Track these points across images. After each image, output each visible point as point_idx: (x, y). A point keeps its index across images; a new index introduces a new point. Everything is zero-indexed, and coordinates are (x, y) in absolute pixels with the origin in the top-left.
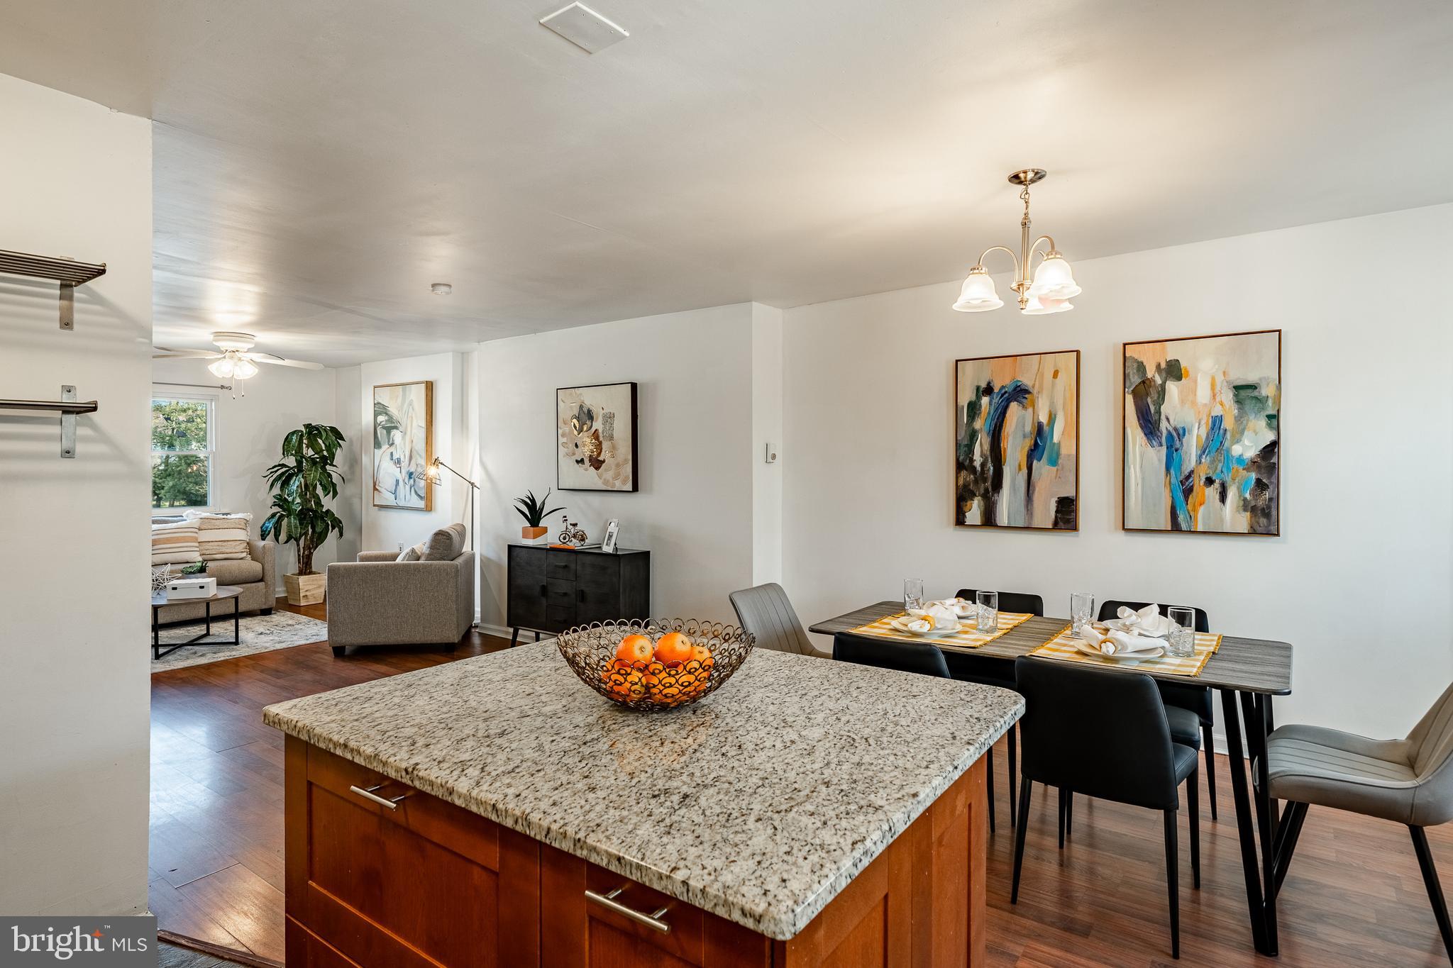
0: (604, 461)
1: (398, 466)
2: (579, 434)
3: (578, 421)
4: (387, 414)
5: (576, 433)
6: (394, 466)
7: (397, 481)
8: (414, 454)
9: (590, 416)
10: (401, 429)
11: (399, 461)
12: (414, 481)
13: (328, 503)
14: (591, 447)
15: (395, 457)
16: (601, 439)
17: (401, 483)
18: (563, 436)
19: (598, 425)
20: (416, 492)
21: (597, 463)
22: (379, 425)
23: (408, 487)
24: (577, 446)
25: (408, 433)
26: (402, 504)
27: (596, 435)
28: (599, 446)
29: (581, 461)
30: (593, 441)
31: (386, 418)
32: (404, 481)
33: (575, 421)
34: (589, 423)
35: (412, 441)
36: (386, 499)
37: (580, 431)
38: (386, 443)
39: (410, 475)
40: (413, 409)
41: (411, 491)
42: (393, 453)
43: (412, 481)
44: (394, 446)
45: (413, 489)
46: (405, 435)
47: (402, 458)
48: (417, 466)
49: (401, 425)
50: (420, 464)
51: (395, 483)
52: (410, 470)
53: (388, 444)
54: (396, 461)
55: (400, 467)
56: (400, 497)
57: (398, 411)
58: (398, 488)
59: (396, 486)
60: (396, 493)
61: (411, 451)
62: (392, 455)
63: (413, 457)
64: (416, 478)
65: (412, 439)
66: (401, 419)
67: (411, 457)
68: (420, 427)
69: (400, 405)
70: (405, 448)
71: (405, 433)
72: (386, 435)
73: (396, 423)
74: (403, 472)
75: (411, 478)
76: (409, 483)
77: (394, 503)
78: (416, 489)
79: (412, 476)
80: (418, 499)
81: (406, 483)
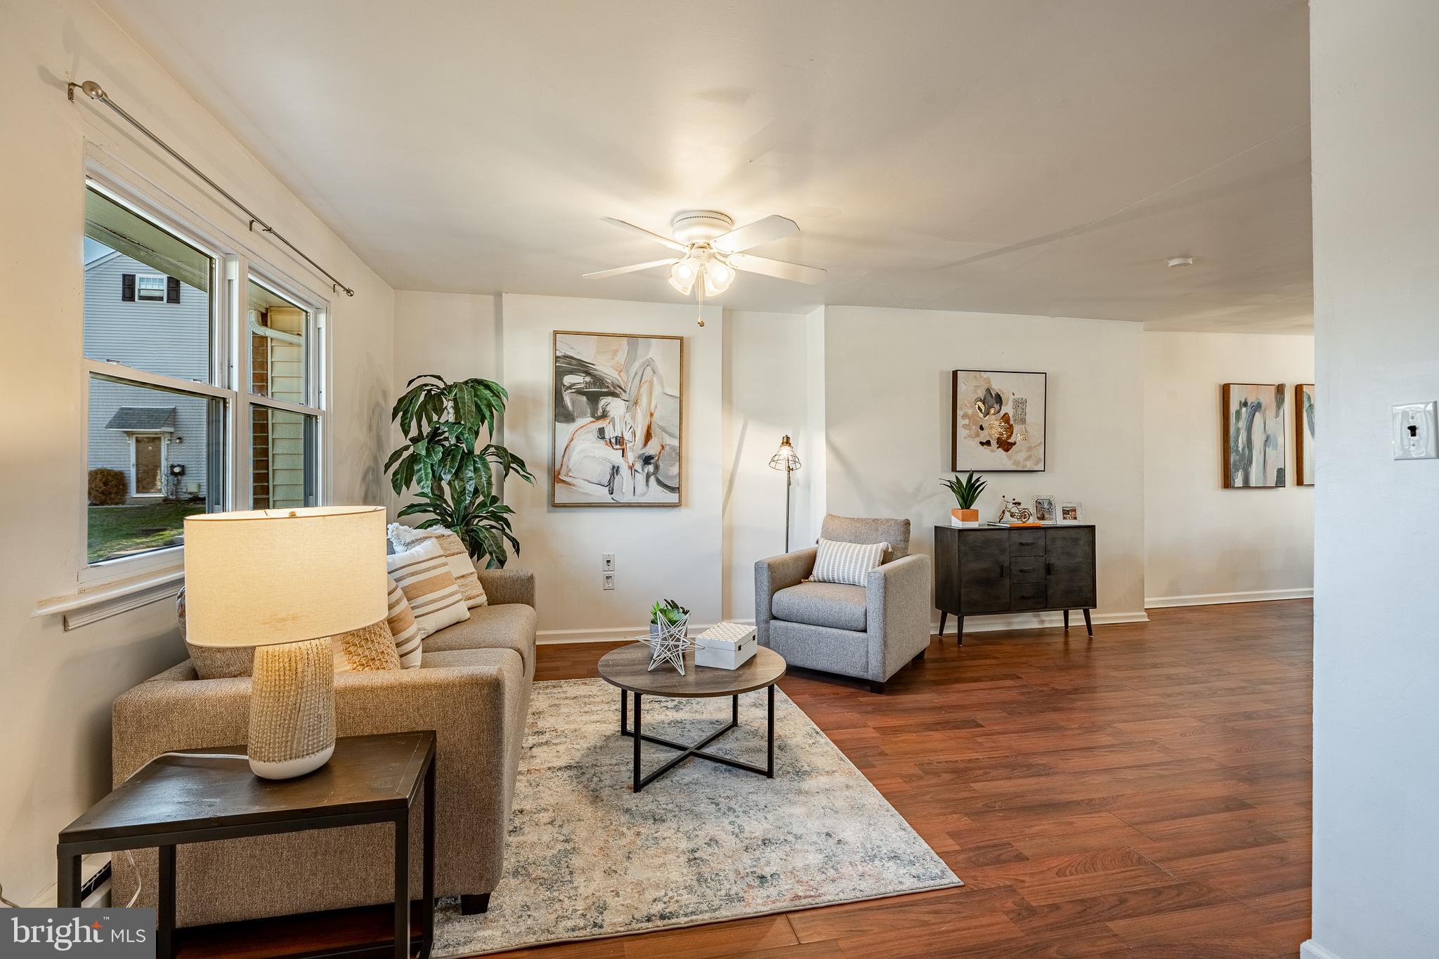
0: (1015, 444)
1: (618, 447)
2: (985, 417)
3: (984, 403)
4: (588, 373)
5: (981, 415)
6: (609, 448)
7: (615, 470)
8: (654, 430)
9: (999, 399)
10: (624, 396)
11: (620, 441)
12: (657, 467)
14: (1000, 430)
15: (610, 433)
16: (1012, 422)
17: (625, 471)
18: (965, 416)
19: (1007, 409)
20: (659, 482)
21: (1006, 445)
22: (570, 388)
23: (641, 478)
24: (982, 428)
25: (644, 401)
26: (628, 498)
27: (1006, 418)
28: (1010, 429)
29: (988, 443)
30: (1003, 424)
31: (588, 379)
32: (631, 468)
33: (980, 404)
34: (997, 407)
35: (652, 415)
36: (587, 494)
37: (987, 414)
38: (589, 415)
39: (647, 460)
40: (654, 373)
41: (647, 481)
42: (606, 430)
43: (651, 468)
44: (608, 421)
45: (652, 479)
46: (636, 407)
47: (627, 436)
48: (663, 447)
49: (625, 391)
50: (669, 445)
51: (609, 470)
52: (646, 454)
53: (593, 416)
54: (613, 441)
55: (623, 450)
56: (623, 490)
57: (617, 372)
58: (617, 478)
59: (613, 474)
60: (611, 484)
61: (649, 427)
62: (601, 432)
63: (653, 435)
64: (661, 464)
65: (652, 411)
66: (626, 383)
67: (648, 436)
68: (671, 396)
69: (623, 364)
70: (634, 423)
71: (636, 403)
72: (587, 403)
73: (612, 388)
74: (631, 456)
75: (650, 464)
76: (643, 470)
77: (608, 499)
78: (660, 478)
79: (652, 461)
80: (665, 491)
81: (636, 471)
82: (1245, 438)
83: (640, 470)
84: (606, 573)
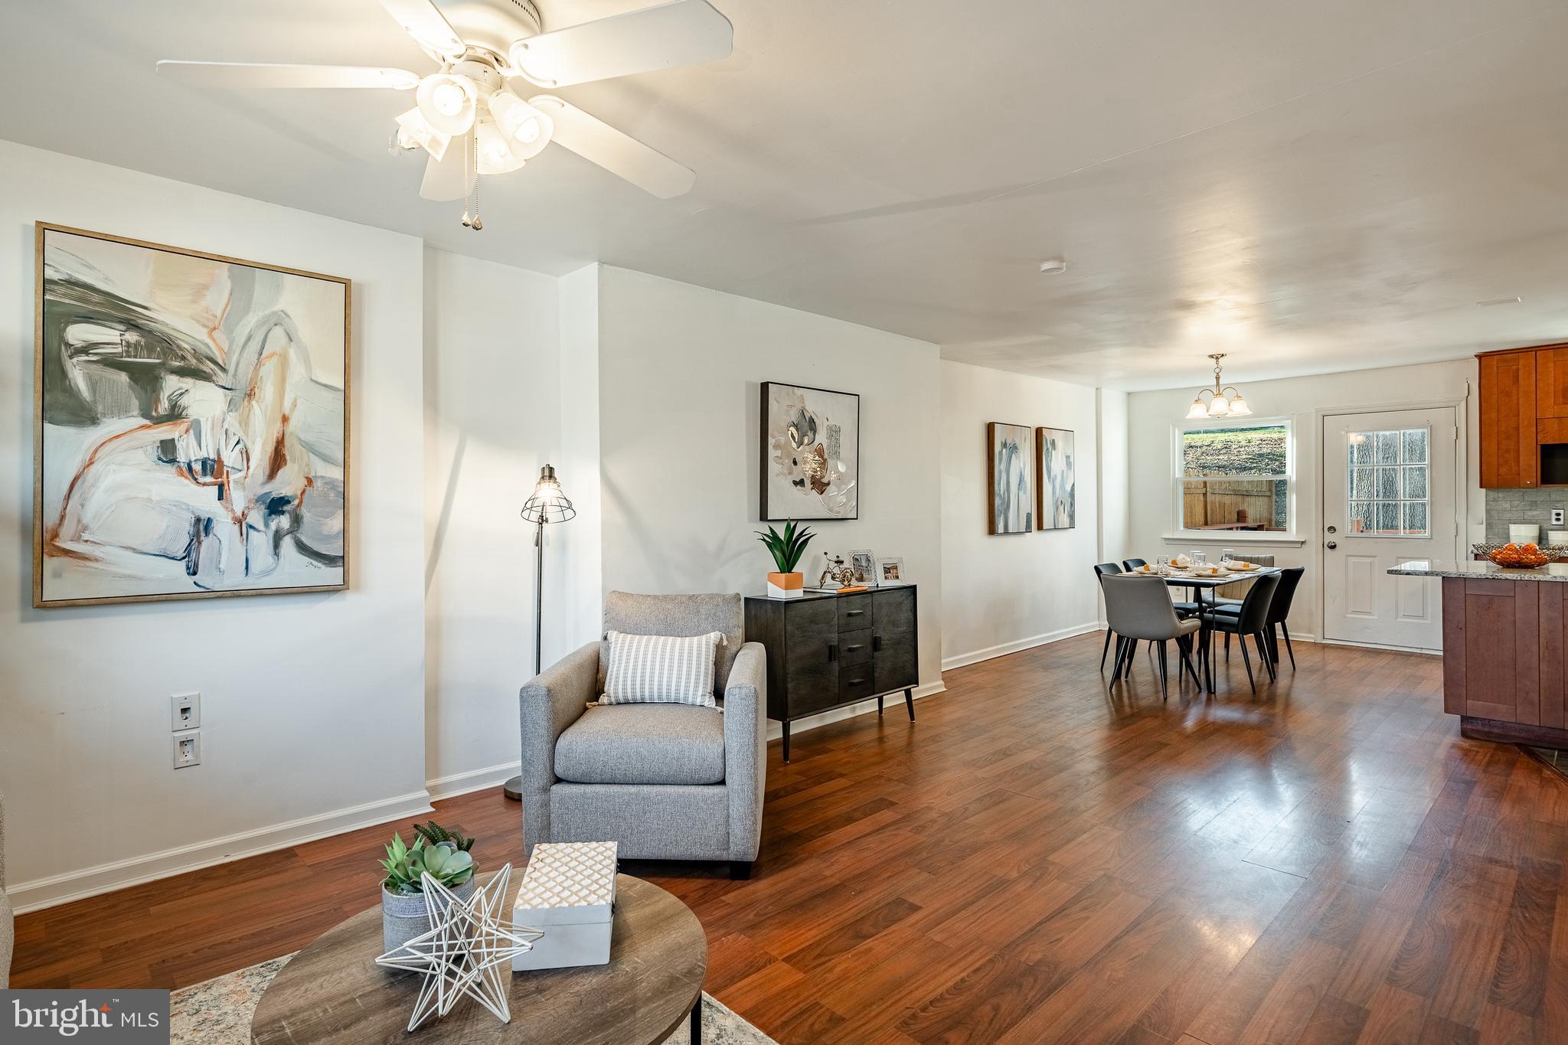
0: (828, 484)
1: (209, 479)
2: (798, 448)
3: (797, 430)
4: (132, 325)
5: (794, 445)
7: (203, 526)
9: (812, 425)
10: (224, 380)
11: (212, 467)
12: (297, 519)
14: (814, 466)
15: (188, 450)
16: (826, 456)
17: (224, 527)
18: (776, 447)
19: (821, 438)
20: (302, 548)
21: (820, 485)
22: (84, 351)
23: (261, 541)
24: (795, 463)
25: (268, 391)
26: (234, 579)
27: (820, 452)
28: (823, 463)
29: (801, 483)
30: (817, 458)
31: (132, 337)
32: (239, 522)
33: (792, 429)
34: (810, 434)
35: (285, 419)
36: (131, 577)
37: (800, 444)
38: (136, 413)
39: (276, 506)
40: (291, 341)
41: (276, 546)
42: (179, 445)
43: (284, 521)
44: (183, 427)
45: (287, 543)
46: (249, 402)
47: (231, 458)
48: (310, 481)
49: (223, 369)
50: (322, 477)
51: (187, 527)
52: (274, 495)
53: (145, 415)
54: (197, 467)
55: (221, 487)
56: (222, 566)
57: (205, 331)
58: (206, 542)
59: (197, 534)
60: (193, 555)
61: (280, 444)
62: (167, 451)
63: (288, 458)
64: (306, 514)
65: (287, 413)
66: (228, 354)
67: (278, 460)
68: (325, 386)
69: (219, 315)
70: (246, 433)
71: (250, 395)
72: (130, 387)
73: (194, 361)
74: (239, 499)
75: (283, 513)
76: (267, 525)
77: (187, 584)
78: (304, 539)
79: (286, 508)
80: (315, 563)
81: (251, 527)
82: (1005, 482)
83: (260, 526)
84: (177, 734)
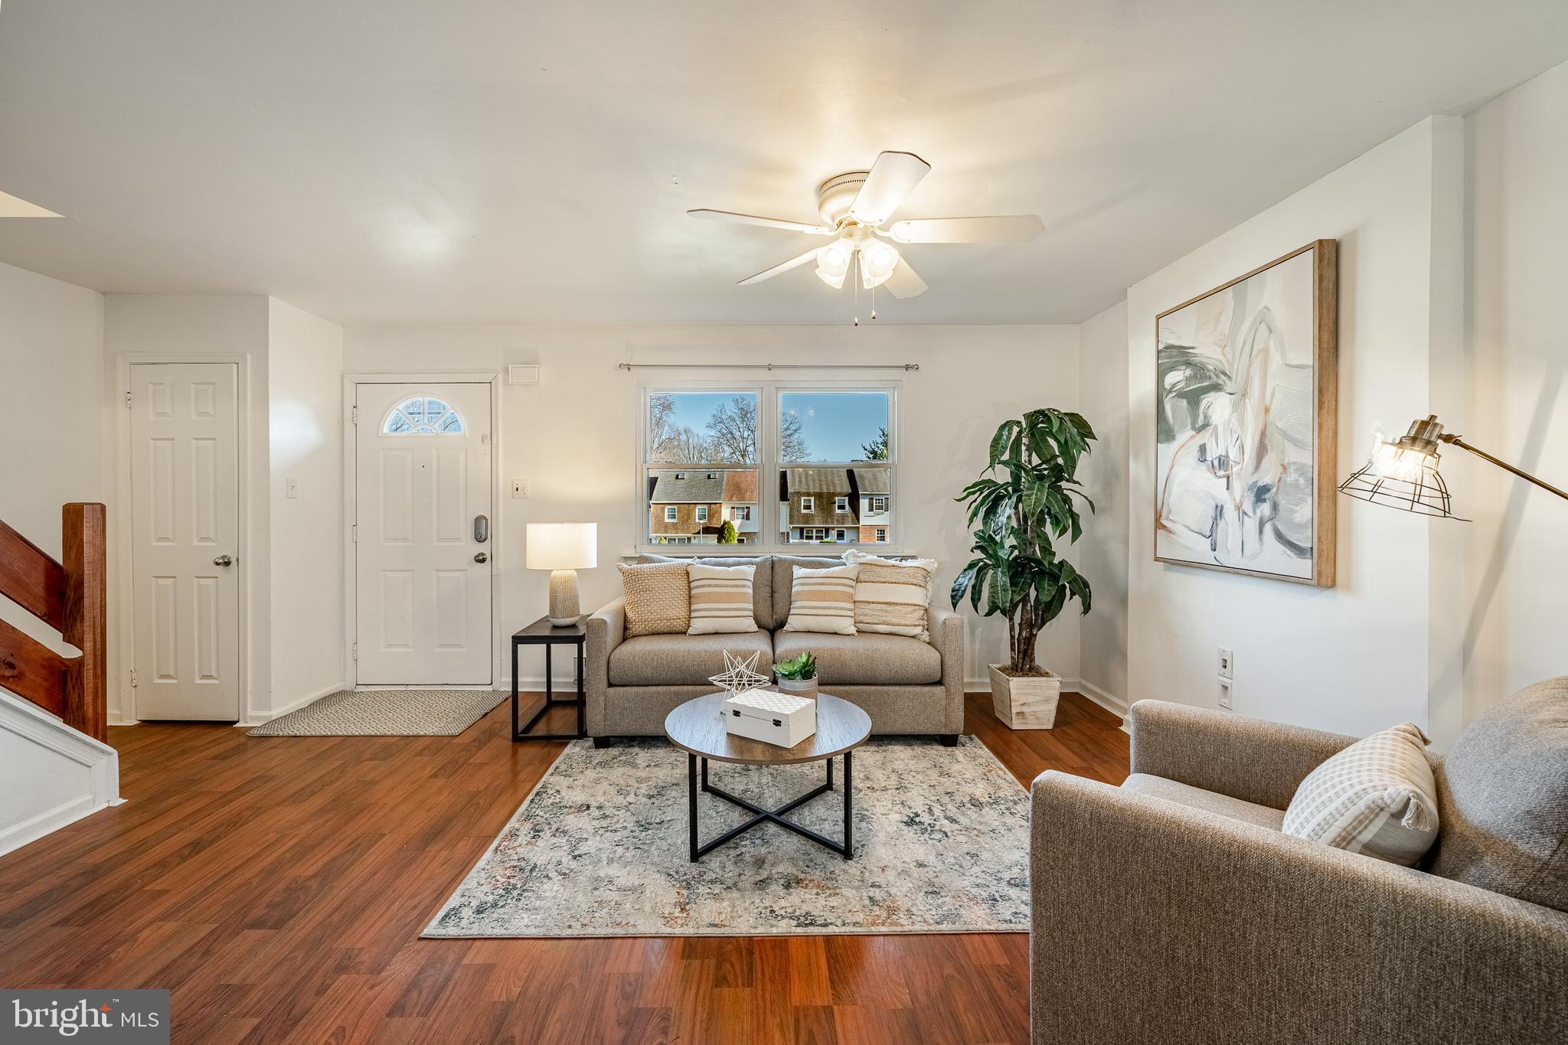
1: (1222, 473)
4: (1188, 364)
6: (1210, 476)
7: (1219, 510)
8: (1274, 438)
10: (1229, 386)
11: (1223, 462)
12: (1275, 507)
13: (1063, 548)
15: (1213, 453)
17: (1230, 513)
20: (1279, 536)
22: (1170, 391)
23: (1251, 524)
26: (1233, 560)
31: (1188, 372)
32: (1238, 508)
35: (1267, 410)
36: (1187, 548)
38: (1189, 427)
39: (1260, 493)
40: (1271, 332)
41: (1261, 532)
42: (1208, 447)
43: (1265, 509)
44: (1211, 431)
45: (1268, 528)
46: (1245, 399)
47: (1233, 455)
48: (1284, 468)
49: (1230, 378)
50: (1294, 463)
51: (1212, 513)
52: (1260, 484)
53: (1194, 428)
54: (1216, 463)
55: (1228, 478)
56: (1228, 546)
57: (1220, 349)
58: (1221, 524)
59: (1216, 519)
60: (1214, 535)
61: (1263, 434)
62: (1203, 449)
63: (1269, 448)
64: (1283, 502)
65: (1268, 404)
66: (1231, 364)
67: (1262, 450)
68: (1297, 367)
69: (1227, 334)
70: (1242, 429)
71: (1244, 395)
72: (1188, 409)
73: (1215, 378)
74: (1238, 486)
75: (1264, 501)
76: (1254, 512)
77: (1208, 557)
78: (1280, 527)
79: (1267, 496)
80: (1289, 552)
81: (1245, 513)
83: (1250, 512)
84: (1221, 678)
